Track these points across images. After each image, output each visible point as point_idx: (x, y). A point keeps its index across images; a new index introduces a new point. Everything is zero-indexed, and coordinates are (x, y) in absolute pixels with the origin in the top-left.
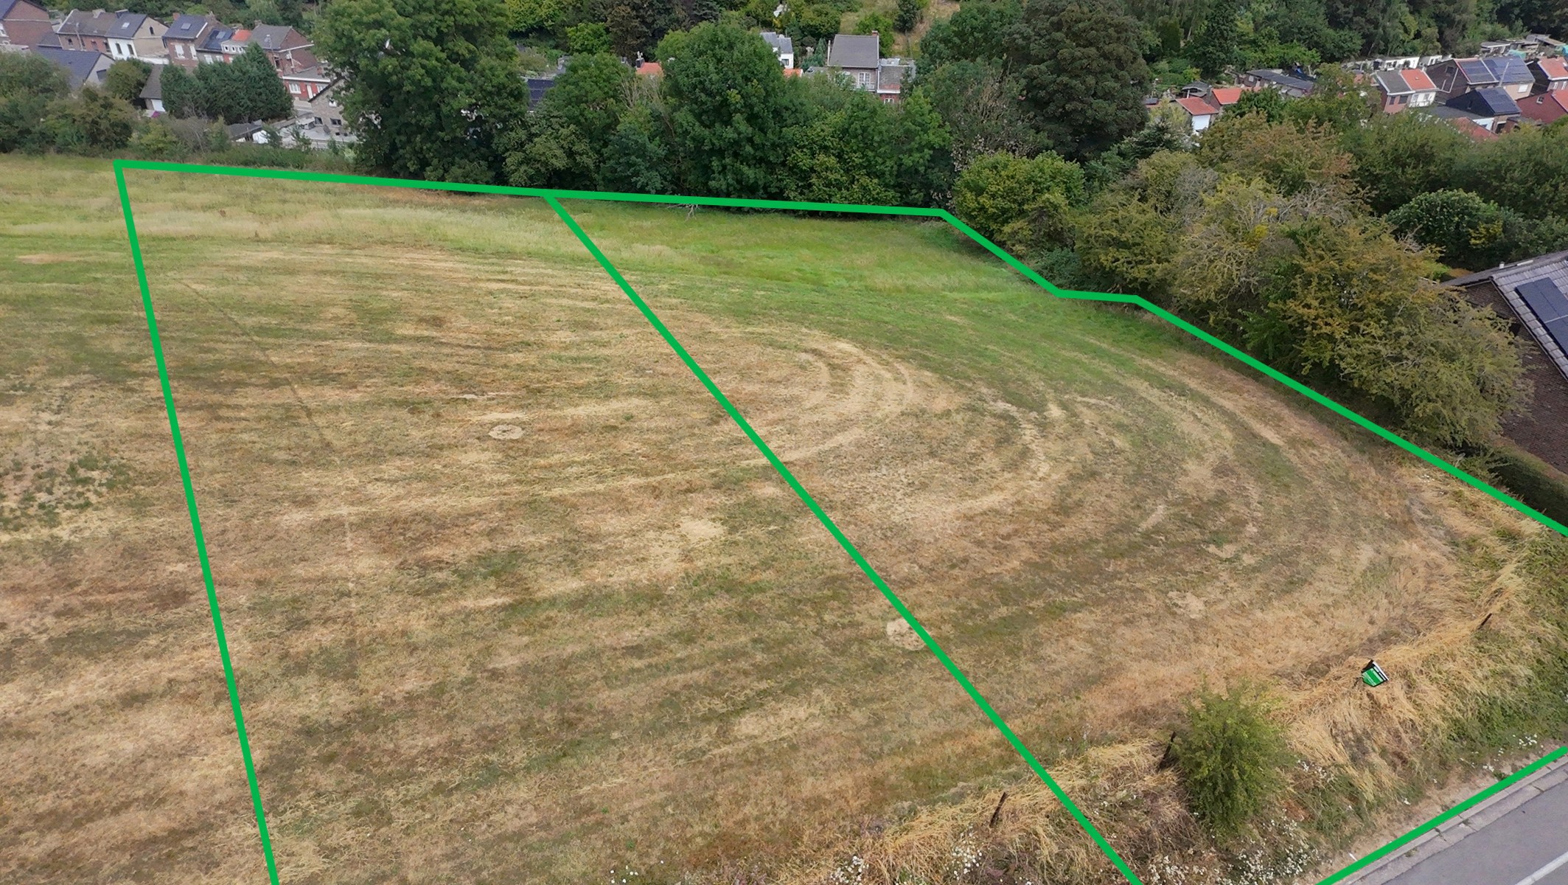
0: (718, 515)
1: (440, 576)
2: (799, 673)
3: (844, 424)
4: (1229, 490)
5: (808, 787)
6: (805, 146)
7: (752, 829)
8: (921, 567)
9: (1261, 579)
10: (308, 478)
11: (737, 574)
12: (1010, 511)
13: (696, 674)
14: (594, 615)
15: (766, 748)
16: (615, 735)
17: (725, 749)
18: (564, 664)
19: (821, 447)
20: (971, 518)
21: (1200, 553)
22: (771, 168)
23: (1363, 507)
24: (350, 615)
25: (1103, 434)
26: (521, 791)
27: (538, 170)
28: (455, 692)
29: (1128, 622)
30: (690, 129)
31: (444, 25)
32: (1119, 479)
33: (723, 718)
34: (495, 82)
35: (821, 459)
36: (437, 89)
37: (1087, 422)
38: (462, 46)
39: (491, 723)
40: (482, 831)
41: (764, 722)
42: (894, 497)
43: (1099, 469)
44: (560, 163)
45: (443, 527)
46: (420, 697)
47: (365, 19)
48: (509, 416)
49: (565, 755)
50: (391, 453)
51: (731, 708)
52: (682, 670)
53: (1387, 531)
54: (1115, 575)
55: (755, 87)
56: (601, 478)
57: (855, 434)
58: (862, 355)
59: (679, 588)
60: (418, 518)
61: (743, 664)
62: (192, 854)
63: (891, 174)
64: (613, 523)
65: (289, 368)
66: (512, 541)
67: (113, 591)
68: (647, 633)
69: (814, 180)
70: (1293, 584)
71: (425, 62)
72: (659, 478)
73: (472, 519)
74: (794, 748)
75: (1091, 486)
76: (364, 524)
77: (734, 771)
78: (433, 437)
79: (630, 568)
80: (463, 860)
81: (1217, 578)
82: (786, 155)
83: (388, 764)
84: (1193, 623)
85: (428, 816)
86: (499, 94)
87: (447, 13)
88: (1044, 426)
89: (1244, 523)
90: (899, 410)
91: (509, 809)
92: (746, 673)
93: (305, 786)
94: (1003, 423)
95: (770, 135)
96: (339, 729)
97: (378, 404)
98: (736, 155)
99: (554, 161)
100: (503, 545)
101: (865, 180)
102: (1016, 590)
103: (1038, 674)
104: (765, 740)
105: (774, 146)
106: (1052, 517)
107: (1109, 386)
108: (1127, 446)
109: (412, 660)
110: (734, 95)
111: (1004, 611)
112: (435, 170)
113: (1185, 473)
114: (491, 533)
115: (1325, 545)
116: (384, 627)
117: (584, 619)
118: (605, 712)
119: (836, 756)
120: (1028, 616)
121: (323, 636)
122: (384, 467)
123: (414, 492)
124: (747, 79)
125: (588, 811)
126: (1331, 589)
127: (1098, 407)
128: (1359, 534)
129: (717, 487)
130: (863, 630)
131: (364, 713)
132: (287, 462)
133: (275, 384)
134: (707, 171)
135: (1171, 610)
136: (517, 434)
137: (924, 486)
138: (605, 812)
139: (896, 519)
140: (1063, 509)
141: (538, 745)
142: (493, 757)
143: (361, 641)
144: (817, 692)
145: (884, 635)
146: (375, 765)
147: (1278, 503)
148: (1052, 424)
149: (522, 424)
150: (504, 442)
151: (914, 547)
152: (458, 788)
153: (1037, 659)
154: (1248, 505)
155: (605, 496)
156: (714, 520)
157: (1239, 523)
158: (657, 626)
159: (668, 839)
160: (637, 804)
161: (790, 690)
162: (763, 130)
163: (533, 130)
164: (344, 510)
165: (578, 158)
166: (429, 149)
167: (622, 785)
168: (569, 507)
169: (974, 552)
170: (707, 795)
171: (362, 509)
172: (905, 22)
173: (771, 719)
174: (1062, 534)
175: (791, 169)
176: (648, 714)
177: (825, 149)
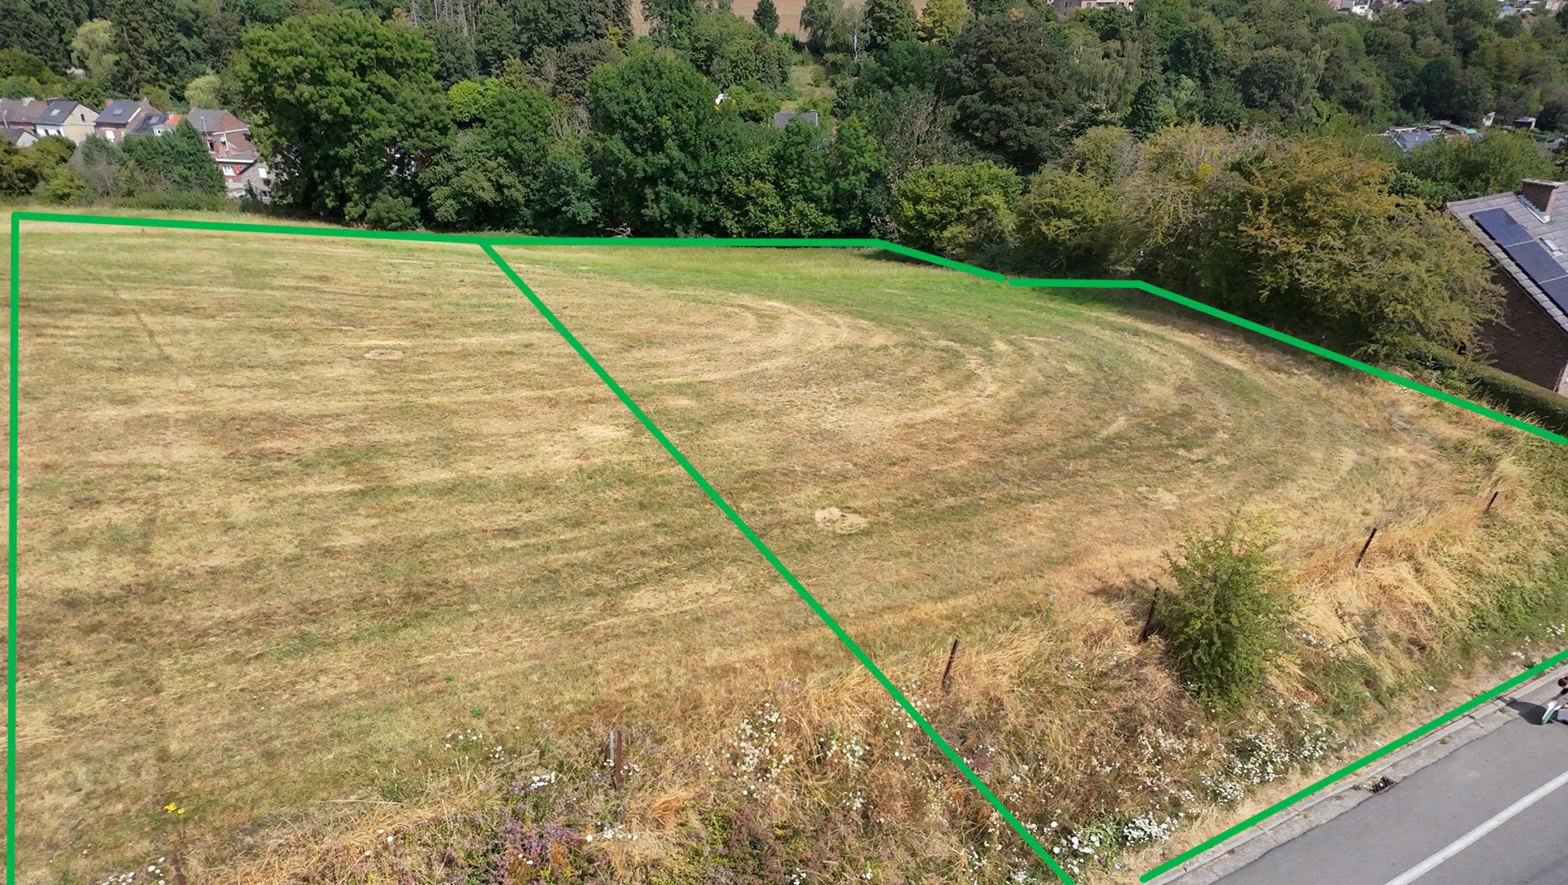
0: (622, 421)
2: (709, 552)
3: (770, 354)
4: (1193, 403)
5: (713, 657)
6: (739, 174)
7: (639, 697)
8: (855, 465)
9: (1238, 476)
10: (133, 383)
11: (639, 468)
12: (955, 420)
13: (582, 554)
14: (464, 500)
15: (664, 621)
16: (474, 607)
17: (611, 621)
18: (419, 545)
19: (744, 371)
20: (911, 427)
21: (1168, 456)
22: (703, 195)
23: (1339, 419)
24: (156, 497)
25: (1054, 363)
26: (344, 660)
27: (464, 204)
28: (274, 567)
29: (1095, 512)
30: (621, 156)
32: (1074, 397)
33: (609, 593)
35: (745, 379)
36: (357, 119)
37: (1036, 354)
39: (315, 597)
40: (283, 701)
41: (663, 596)
42: (825, 409)
43: (1051, 388)
45: (291, 424)
46: (229, 572)
48: (391, 343)
49: (405, 626)
50: (240, 365)
51: (623, 584)
52: (564, 550)
53: (1369, 439)
54: (1075, 473)
55: (686, 114)
56: (488, 390)
57: (783, 361)
58: (792, 309)
59: (569, 480)
60: (262, 417)
61: (641, 545)
63: (828, 200)
64: (496, 425)
65: (138, 302)
66: (373, 438)
68: (526, 517)
69: (751, 207)
71: (343, 90)
72: (558, 391)
73: (328, 420)
74: (698, 620)
75: (1044, 401)
76: (193, 420)
77: (621, 642)
78: (295, 355)
79: (512, 462)
80: (251, 729)
81: (1189, 475)
82: (721, 183)
83: (171, 634)
84: (1167, 513)
85: (211, 685)
87: (368, 45)
88: (989, 358)
89: (1214, 431)
90: (832, 345)
91: (323, 679)
92: (643, 554)
93: (52, 656)
94: (944, 355)
95: (703, 163)
96: (114, 600)
97: (237, 329)
98: (669, 182)
100: (359, 440)
101: (801, 205)
102: (964, 484)
103: (993, 556)
104: (662, 612)
105: (707, 174)
106: (1003, 426)
107: (1058, 329)
108: (1081, 370)
109: (226, 539)
110: (665, 122)
111: (951, 501)
112: (356, 205)
113: (1146, 391)
114: (349, 431)
115: (1303, 449)
116: (196, 508)
117: (451, 505)
118: (464, 587)
119: (749, 627)
120: (979, 505)
121: (112, 514)
122: (229, 376)
123: (262, 396)
124: (677, 106)
125: (428, 679)
126: (1317, 485)
127: (1047, 344)
128: (1340, 439)
130: (786, 517)
131: (149, 587)
133: (118, 313)
134: (639, 201)
135: (1142, 502)
136: (398, 355)
137: (859, 401)
138: (449, 680)
139: (829, 427)
140: (1014, 420)
141: (373, 617)
142: (313, 629)
143: (164, 520)
144: (729, 569)
145: (812, 520)
146: (153, 635)
147: (1247, 415)
148: (1000, 355)
149: (404, 350)
150: (379, 362)
151: (849, 447)
152: (258, 657)
153: (990, 542)
154: (1216, 417)
155: (493, 405)
157: (1209, 432)
158: (541, 511)
159: (528, 707)
160: (492, 673)
161: (698, 567)
162: (695, 157)
163: (460, 164)
164: (171, 409)
165: (506, 191)
166: (348, 184)
168: (449, 412)
169: (914, 452)
170: (584, 663)
171: (193, 408)
173: (672, 594)
174: (1015, 440)
175: (726, 198)
176: (518, 589)
177: (761, 176)
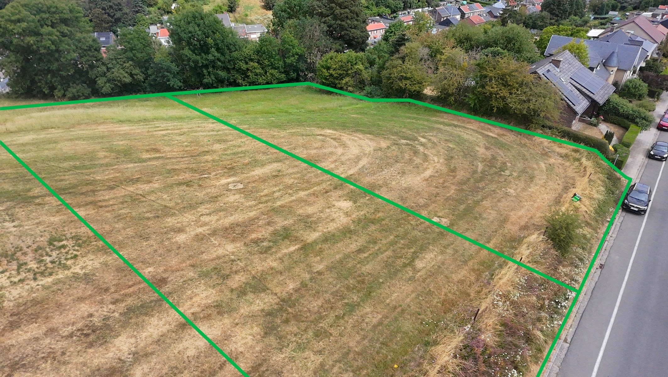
0: (345, 198)
1: (265, 244)
2: (420, 243)
3: (358, 158)
4: (494, 154)
5: (455, 277)
6: (242, 60)
7: (451, 296)
8: (426, 199)
9: (522, 179)
10: (171, 221)
11: (370, 216)
12: (437, 175)
13: (387, 253)
14: (335, 243)
15: (431, 270)
16: (381, 281)
17: (419, 274)
18: (341, 262)
19: (358, 167)
20: (427, 180)
21: (501, 175)
22: (228, 70)
23: (532, 151)
24: (243, 268)
25: (444, 144)
26: (367, 309)
27: (116, 85)
28: (311, 283)
31: (54, 19)
32: (460, 157)
33: (409, 264)
34: (87, 44)
35: (362, 171)
36: (57, 51)
37: (435, 141)
38: (65, 29)
39: (334, 290)
40: (366, 326)
41: (423, 262)
42: (397, 178)
44: (128, 80)
45: (247, 226)
46: (299, 289)
47: (13, 18)
48: (230, 180)
49: (370, 292)
50: (196, 204)
51: (409, 261)
52: (382, 253)
53: (543, 157)
55: (217, 35)
56: (290, 195)
57: (365, 160)
58: (339, 133)
59: (354, 226)
60: (234, 225)
61: (399, 245)
62: (269, 372)
63: (282, 68)
64: (310, 210)
65: (110, 180)
66: (280, 225)
67: (130, 287)
68: (358, 244)
69: (250, 74)
70: (532, 178)
71: (50, 37)
72: (312, 190)
73: (256, 221)
74: (440, 267)
75: (454, 161)
77: (428, 280)
78: (207, 194)
79: (331, 224)
80: (369, 338)
81: (511, 182)
82: (235, 64)
83: (311, 316)
84: (515, 197)
85: (343, 328)
86: (90, 50)
87: (54, 13)
88: (423, 145)
90: (372, 149)
91: (368, 316)
92: (403, 248)
93: (287, 334)
94: (410, 147)
95: (227, 57)
96: (280, 309)
97: (170, 186)
98: (213, 67)
99: (124, 79)
100: (278, 227)
101: (273, 71)
102: (460, 199)
103: (488, 223)
104: (429, 267)
105: (229, 61)
106: (451, 174)
107: (432, 129)
108: (454, 146)
109: (284, 277)
110: (210, 41)
111: (462, 207)
112: (60, 91)
113: (478, 151)
114: (269, 224)
115: (531, 165)
116: (261, 268)
117: (332, 245)
118: (370, 274)
119: (454, 265)
120: (470, 206)
121: (240, 278)
122: (199, 210)
123: (222, 216)
124: (214, 33)
125: (395, 308)
126: (542, 177)
127: (434, 136)
128: (537, 159)
129: (335, 188)
131: (284, 301)
132: (155, 217)
133: (111, 188)
134: (201, 76)
135: (507, 194)
136: (241, 186)
137: (404, 173)
138: (401, 306)
139: (404, 185)
140: (452, 170)
141: (358, 292)
142: (346, 301)
143: (257, 276)
144: (430, 247)
146: (306, 318)
147: (509, 155)
149: (239, 182)
150: (238, 190)
151: (418, 193)
152: (344, 315)
153: (483, 219)
154: (502, 157)
155: (298, 201)
156: (345, 200)
157: (504, 163)
158: (359, 241)
159: (429, 308)
160: (408, 300)
161: (422, 249)
162: (223, 55)
163: (109, 66)
164: (200, 230)
165: (135, 77)
166: (55, 81)
167: (398, 296)
168: (289, 208)
169: (438, 190)
170: (427, 290)
171: (207, 227)
172: (231, 8)
173: (424, 260)
174: (458, 179)
175: (238, 71)
176: (384, 270)
177: (252, 60)
